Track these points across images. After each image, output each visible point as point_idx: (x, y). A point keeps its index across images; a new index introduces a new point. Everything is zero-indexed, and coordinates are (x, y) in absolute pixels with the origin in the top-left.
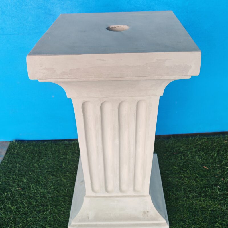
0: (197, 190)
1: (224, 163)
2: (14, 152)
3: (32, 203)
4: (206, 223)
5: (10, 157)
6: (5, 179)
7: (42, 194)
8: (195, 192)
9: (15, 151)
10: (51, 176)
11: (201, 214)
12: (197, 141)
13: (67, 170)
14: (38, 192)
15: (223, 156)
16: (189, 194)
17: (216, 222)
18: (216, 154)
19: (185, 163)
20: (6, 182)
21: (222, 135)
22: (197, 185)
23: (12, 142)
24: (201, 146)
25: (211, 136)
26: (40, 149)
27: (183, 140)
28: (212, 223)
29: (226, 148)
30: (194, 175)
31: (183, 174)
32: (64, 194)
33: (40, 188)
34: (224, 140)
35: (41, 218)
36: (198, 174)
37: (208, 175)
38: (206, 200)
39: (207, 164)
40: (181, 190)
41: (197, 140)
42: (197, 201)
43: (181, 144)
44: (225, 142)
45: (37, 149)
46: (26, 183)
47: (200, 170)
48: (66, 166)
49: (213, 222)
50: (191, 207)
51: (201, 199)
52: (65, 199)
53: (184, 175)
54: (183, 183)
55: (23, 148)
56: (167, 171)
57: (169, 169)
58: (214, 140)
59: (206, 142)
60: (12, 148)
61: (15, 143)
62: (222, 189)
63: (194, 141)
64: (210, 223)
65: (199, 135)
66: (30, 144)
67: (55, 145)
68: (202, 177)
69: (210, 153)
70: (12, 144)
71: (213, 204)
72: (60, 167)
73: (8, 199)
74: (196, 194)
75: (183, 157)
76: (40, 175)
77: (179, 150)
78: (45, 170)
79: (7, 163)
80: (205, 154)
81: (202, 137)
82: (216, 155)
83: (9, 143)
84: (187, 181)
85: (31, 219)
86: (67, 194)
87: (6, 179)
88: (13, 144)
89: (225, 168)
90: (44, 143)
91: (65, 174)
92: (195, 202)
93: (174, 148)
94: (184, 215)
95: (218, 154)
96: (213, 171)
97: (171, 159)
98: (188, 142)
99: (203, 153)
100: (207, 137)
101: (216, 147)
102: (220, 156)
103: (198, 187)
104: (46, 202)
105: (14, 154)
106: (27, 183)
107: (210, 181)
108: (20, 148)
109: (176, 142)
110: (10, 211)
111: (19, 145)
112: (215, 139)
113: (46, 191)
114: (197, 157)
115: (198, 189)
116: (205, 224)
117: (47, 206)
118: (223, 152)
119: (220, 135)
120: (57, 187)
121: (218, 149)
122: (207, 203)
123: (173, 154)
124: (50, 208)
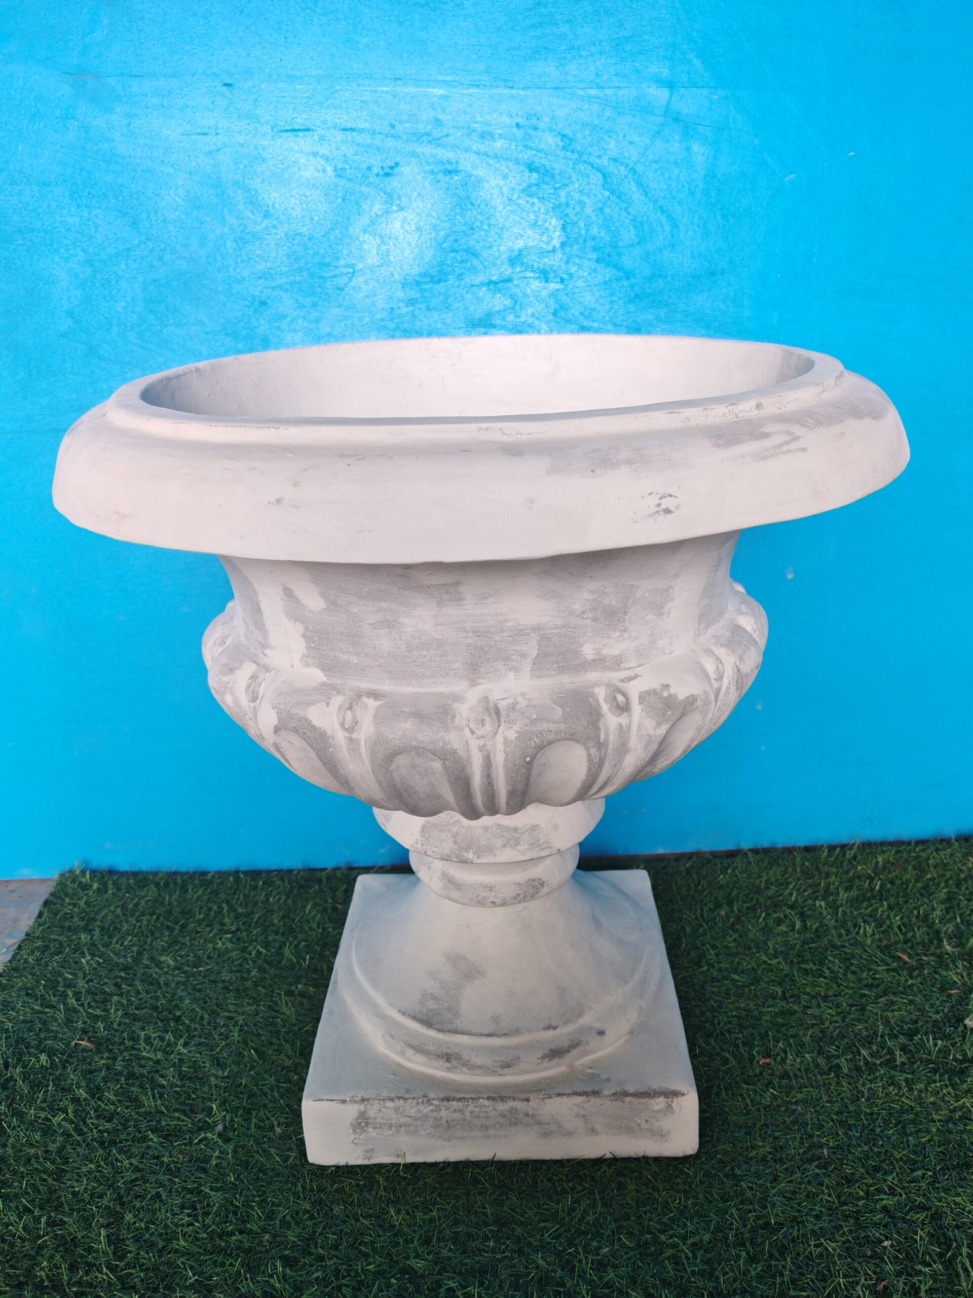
7: (187, 1067)
12: (855, 863)
14: (173, 1056)
18: (938, 910)
19: (811, 946)
24: (871, 882)
34: (968, 855)
37: (913, 984)
39: (904, 946)
41: (854, 858)
42: (873, 1086)
47: (876, 968)
50: (851, 1109)
55: (115, 895)
56: (734, 973)
58: (928, 858)
61: (82, 877)
66: (146, 878)
68: (887, 992)
70: (68, 880)
75: (798, 923)
77: (781, 898)
88: (74, 881)
91: (292, 988)
92: (869, 1090)
95: (948, 909)
96: (934, 973)
98: (816, 867)
100: (895, 848)
101: (938, 886)
108: (101, 891)
111: (97, 883)
112: (928, 851)
113: (205, 1055)
117: (208, 1110)
121: (949, 892)
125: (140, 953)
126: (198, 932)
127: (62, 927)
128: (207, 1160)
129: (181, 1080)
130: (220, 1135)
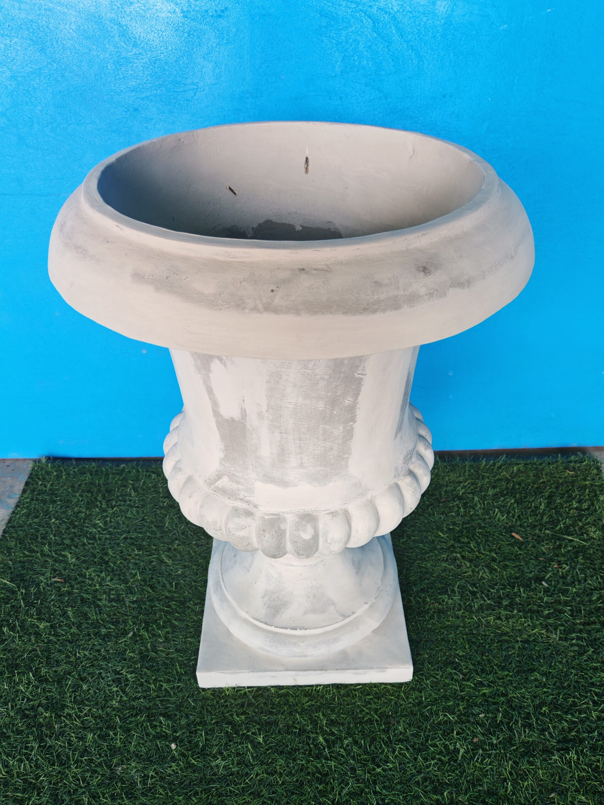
0: (492, 591)
1: (562, 526)
2: (44, 489)
3: (90, 615)
4: (510, 672)
5: (32, 499)
6: (22, 555)
7: (113, 594)
8: (487, 596)
9: (46, 486)
10: (135, 549)
11: (498, 649)
12: (500, 470)
13: (174, 536)
14: (105, 587)
15: (560, 508)
16: (472, 600)
17: (534, 671)
18: (543, 504)
19: (467, 526)
20: (24, 562)
21: (562, 456)
22: (493, 579)
23: (40, 461)
24: (507, 483)
25: (535, 459)
26: (109, 481)
27: (465, 466)
28: (524, 672)
29: (570, 490)
30: (487, 555)
31: (460, 553)
32: (167, 594)
33: (109, 578)
34: (566, 468)
35: (111, 651)
36: (496, 553)
37: (520, 554)
38: (513, 616)
39: (519, 528)
40: (453, 591)
41: (500, 467)
42: (489, 618)
43: (460, 476)
44: (569, 474)
45: (101, 482)
46: (74, 565)
47: (501, 542)
48: (174, 526)
49: (526, 669)
50: (474, 632)
51: (500, 613)
52: (169, 606)
53: (463, 553)
54: (460, 573)
55: (67, 479)
56: (421, 543)
57: (426, 538)
58: (543, 470)
59: (523, 472)
60: (39, 479)
61: (47, 466)
62: (554, 590)
63: (493, 470)
64: (518, 672)
65: (505, 456)
66: (84, 468)
67: (147, 471)
68: (505, 559)
69: (530, 502)
70: (39, 467)
71: (529, 625)
72: (157, 527)
73: (30, 605)
74: (488, 602)
75: (462, 510)
76: (108, 546)
77: (454, 493)
78: (121, 535)
79: (28, 515)
80: (518, 504)
81: (514, 460)
82: (542, 507)
83: (31, 465)
84: (469, 568)
85: (87, 653)
86: (176, 595)
87: (24, 554)
88: (42, 469)
89: (564, 539)
90: (118, 466)
91: (170, 546)
92: (486, 621)
93: (441, 486)
94: (457, 652)
95: (549, 504)
96: (534, 547)
97: (434, 514)
98: (478, 472)
99: (513, 501)
100: (525, 462)
101: (546, 487)
102: (553, 509)
103: (495, 585)
104: (123, 614)
105: (43, 493)
106: (76, 567)
107: (526, 570)
108: (58, 477)
109: (448, 472)
110: (34, 634)
111: (55, 471)
112: (544, 465)
113: (123, 586)
114: (497, 510)
115: (493, 589)
116: (506, 673)
117: (125, 622)
118: (561, 498)
119: (558, 456)
120: (151, 575)
121: (551, 492)
122: (514, 623)
123: (439, 502)
124: (133, 629)
129: (110, 602)
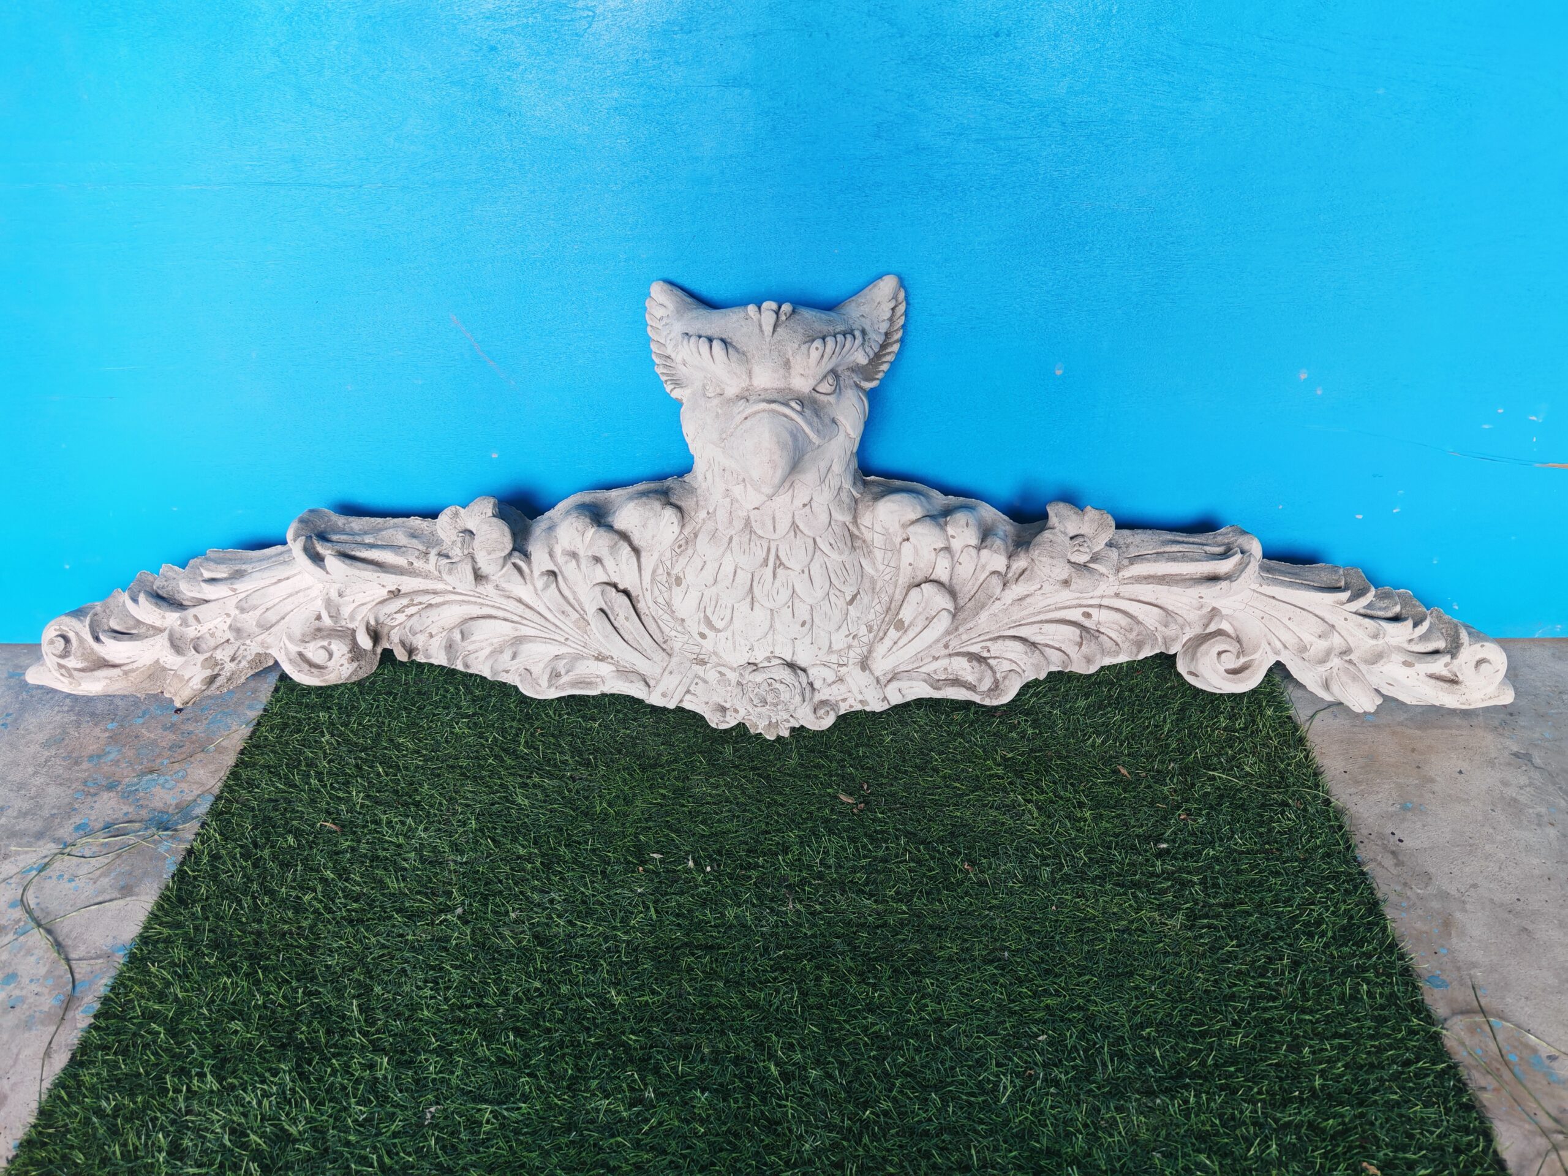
1: (1199, 755)
4: (1094, 975)
6: (273, 789)
7: (427, 852)
11: (1077, 942)
14: (413, 841)
15: (1198, 728)
18: (1169, 721)
19: (1038, 754)
24: (1111, 689)
35: (423, 936)
37: (1125, 798)
38: (1106, 893)
39: (1127, 759)
46: (362, 807)
47: (1094, 780)
49: (1121, 971)
50: (1039, 916)
51: (1083, 888)
52: (523, 870)
53: (1029, 796)
68: (1099, 805)
69: (1147, 719)
75: (1030, 729)
79: (283, 728)
82: (1168, 726)
84: (1036, 819)
89: (1201, 775)
92: (1059, 899)
96: (1149, 787)
99: (1118, 717)
101: (1176, 695)
102: (1185, 729)
104: (444, 882)
106: (365, 809)
107: (1133, 823)
113: (444, 840)
114: (1090, 730)
117: (448, 893)
118: (1202, 712)
121: (1184, 702)
122: (1107, 903)
124: (462, 903)
125: (378, 735)
126: (434, 715)
127: (300, 704)
128: (447, 939)
129: (423, 863)
130: (459, 917)
